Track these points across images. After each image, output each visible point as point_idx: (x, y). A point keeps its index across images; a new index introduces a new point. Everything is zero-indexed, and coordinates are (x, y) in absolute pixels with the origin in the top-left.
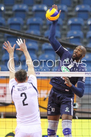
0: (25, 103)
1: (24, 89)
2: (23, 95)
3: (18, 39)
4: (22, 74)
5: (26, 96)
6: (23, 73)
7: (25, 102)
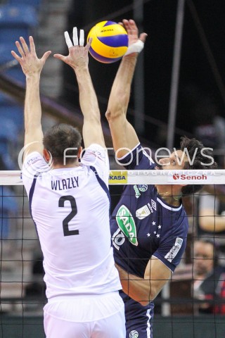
0: (71, 228)
1: (71, 185)
2: (67, 203)
3: (75, 29)
4: (66, 138)
5: (74, 206)
6: (68, 135)
7: (69, 223)
